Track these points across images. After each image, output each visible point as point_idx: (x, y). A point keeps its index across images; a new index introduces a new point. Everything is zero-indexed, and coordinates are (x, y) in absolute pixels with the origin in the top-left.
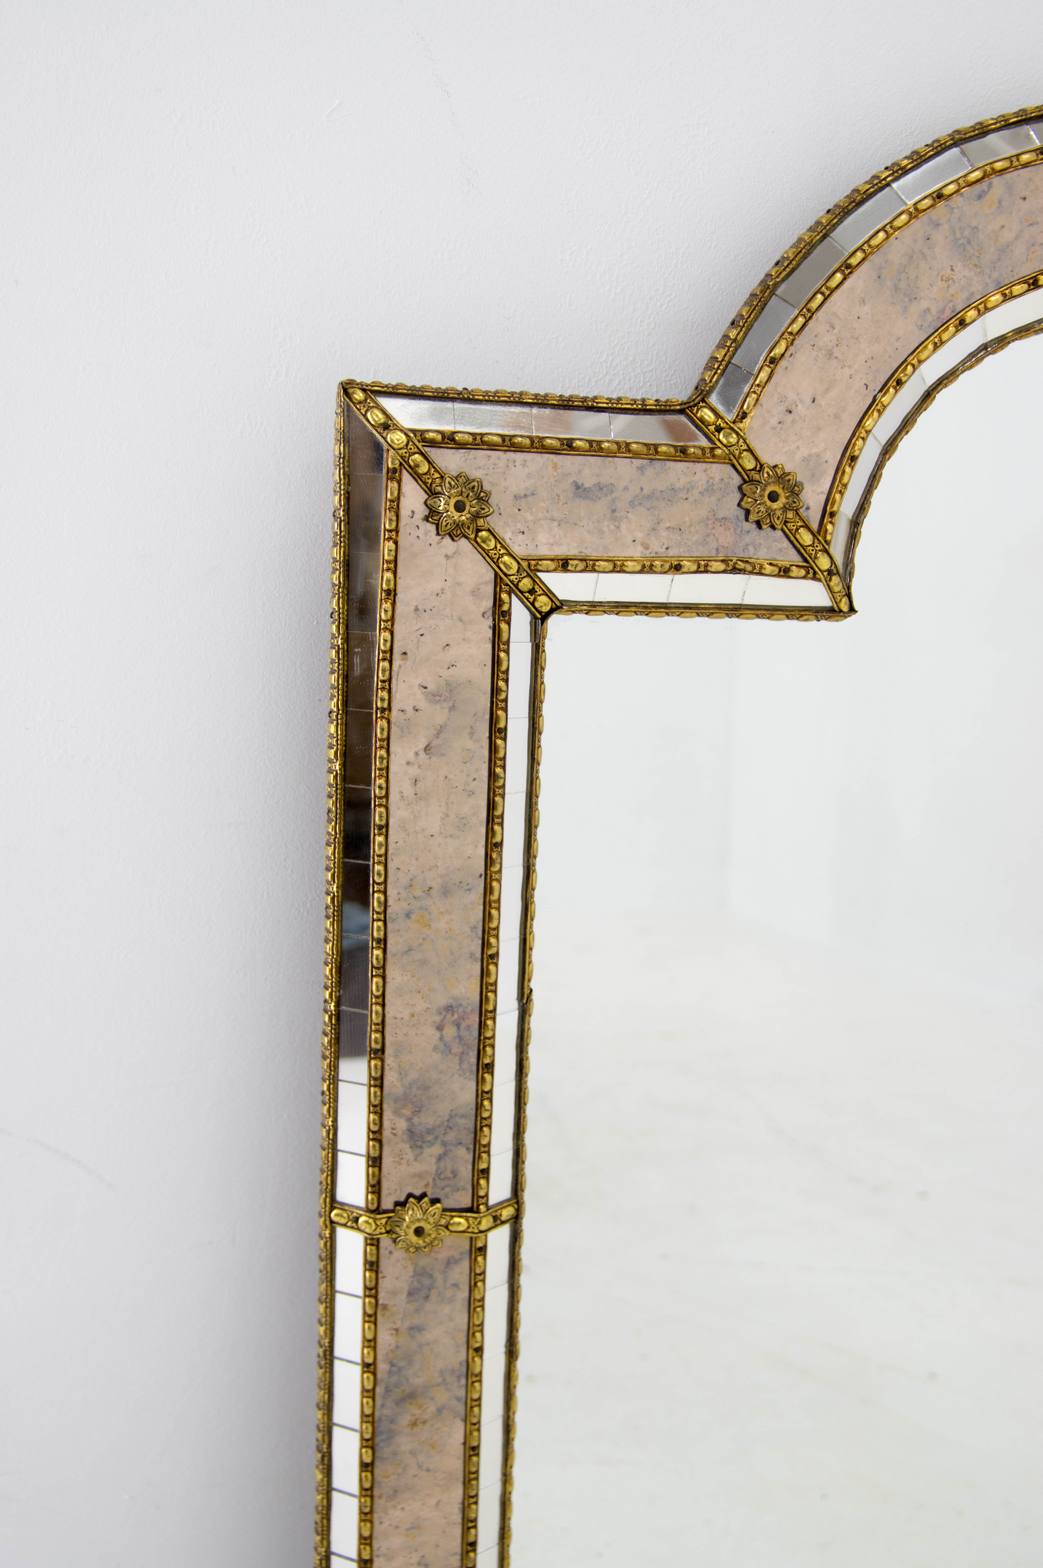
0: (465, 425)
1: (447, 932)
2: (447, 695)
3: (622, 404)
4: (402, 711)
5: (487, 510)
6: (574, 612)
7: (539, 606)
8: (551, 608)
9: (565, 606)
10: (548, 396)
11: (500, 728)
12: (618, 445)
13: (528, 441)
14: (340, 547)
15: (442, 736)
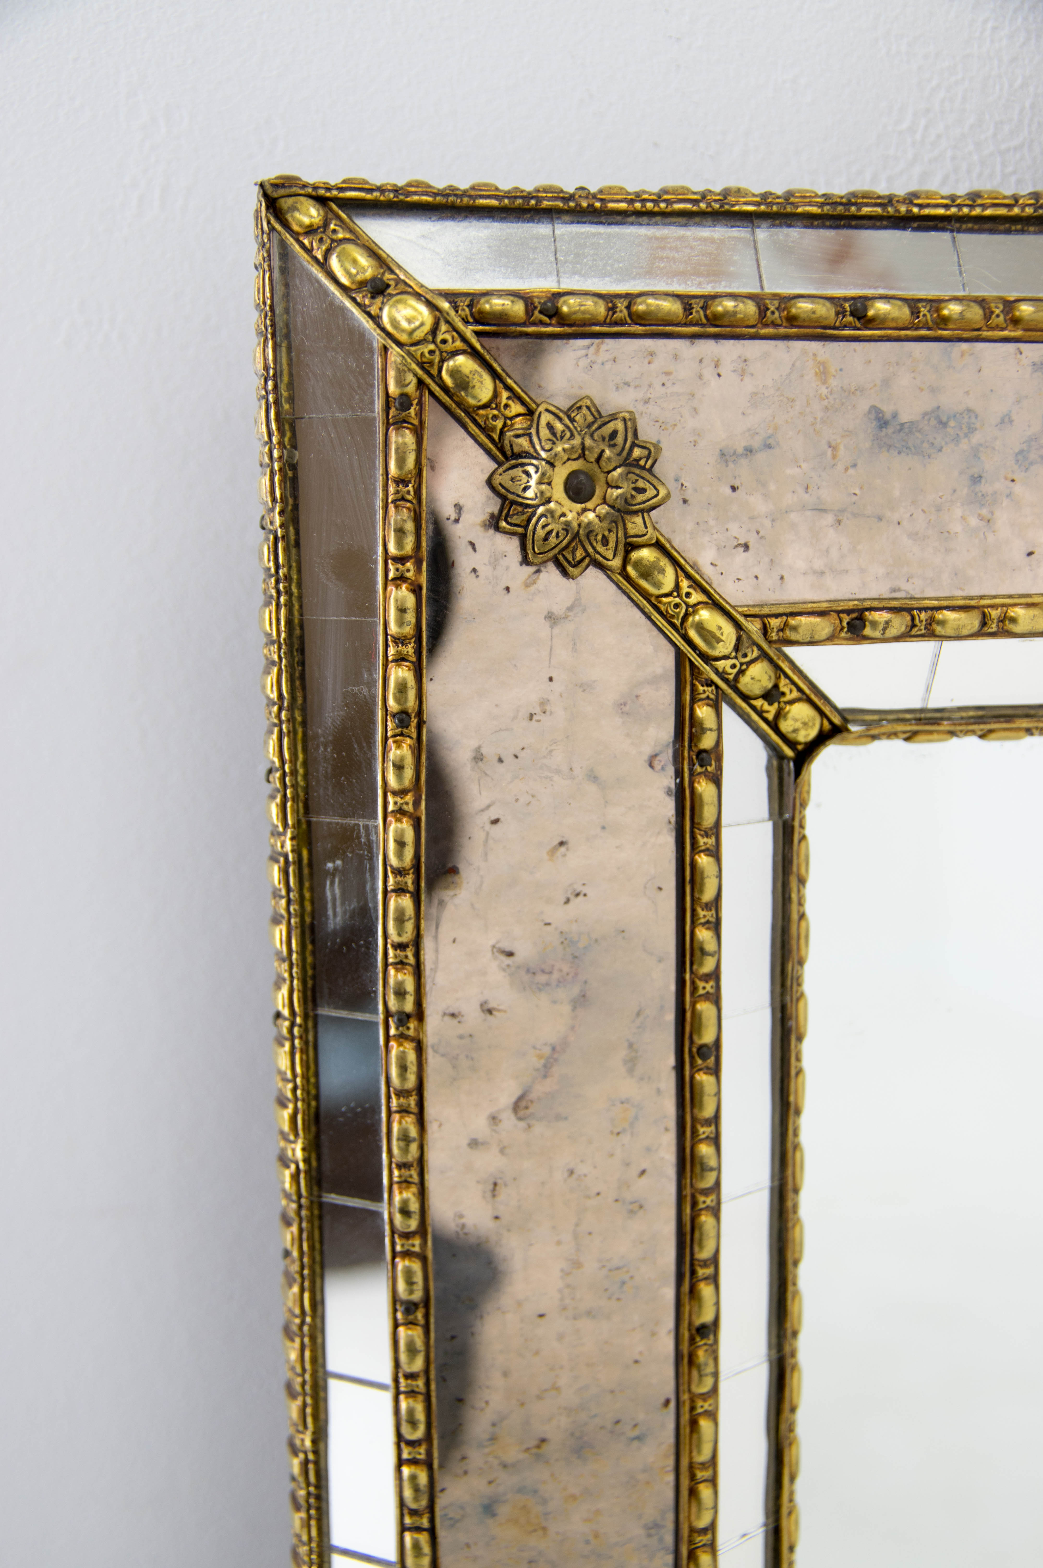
0: (585, 276)
1: (587, 1542)
2: (566, 968)
3: (984, 206)
4: (453, 1015)
5: (651, 492)
6: (874, 737)
7: (790, 729)
8: (821, 731)
9: (855, 722)
10: (793, 196)
11: (701, 1047)
12: (984, 309)
13: (751, 308)
14: (278, 605)
15: (556, 1070)
